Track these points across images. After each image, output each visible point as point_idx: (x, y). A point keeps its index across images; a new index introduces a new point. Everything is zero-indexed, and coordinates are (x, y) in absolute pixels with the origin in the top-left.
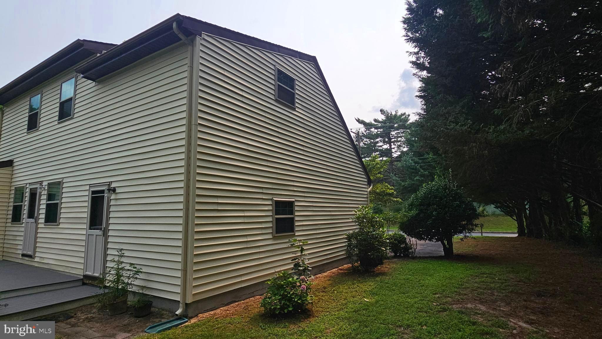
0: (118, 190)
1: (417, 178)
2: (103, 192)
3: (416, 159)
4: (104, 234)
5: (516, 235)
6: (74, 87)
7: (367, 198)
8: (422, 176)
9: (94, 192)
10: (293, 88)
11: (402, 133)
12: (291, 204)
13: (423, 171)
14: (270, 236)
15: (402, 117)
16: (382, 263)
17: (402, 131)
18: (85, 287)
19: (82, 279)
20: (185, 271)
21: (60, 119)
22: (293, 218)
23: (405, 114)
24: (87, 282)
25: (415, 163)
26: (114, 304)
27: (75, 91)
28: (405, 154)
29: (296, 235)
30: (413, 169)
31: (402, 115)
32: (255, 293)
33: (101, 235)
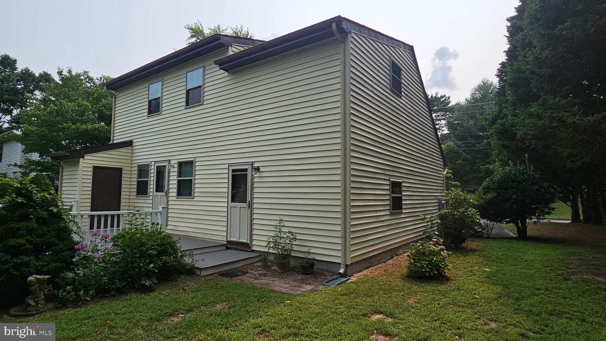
0: (262, 169)
1: (460, 161)
2: (246, 170)
3: (459, 143)
4: (249, 207)
5: (570, 221)
6: (203, 76)
7: (443, 181)
8: (464, 160)
9: (233, 171)
10: (400, 77)
11: (442, 116)
12: (400, 183)
13: (465, 155)
14: (388, 213)
15: (442, 100)
16: (464, 241)
17: (441, 114)
18: (229, 251)
19: (226, 244)
20: (344, 238)
21: (187, 104)
22: (401, 197)
23: (444, 96)
24: (232, 247)
25: (458, 146)
26: (283, 263)
27: (204, 80)
28: (448, 138)
29: (403, 212)
30: (455, 153)
31: (442, 97)
32: (381, 261)
33: (246, 208)
